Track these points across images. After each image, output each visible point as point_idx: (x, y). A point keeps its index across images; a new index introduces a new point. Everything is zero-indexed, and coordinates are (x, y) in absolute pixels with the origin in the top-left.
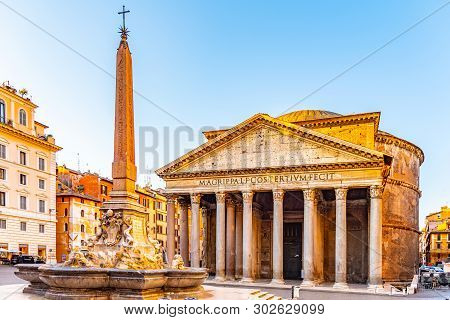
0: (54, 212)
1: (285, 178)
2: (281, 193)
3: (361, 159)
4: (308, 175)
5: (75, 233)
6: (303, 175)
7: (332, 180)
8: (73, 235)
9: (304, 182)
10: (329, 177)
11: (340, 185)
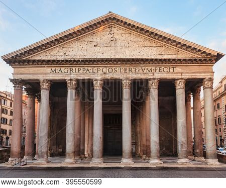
1: (133, 70)
4: (153, 68)
6: (149, 68)
7: (173, 73)
10: (172, 70)
11: (180, 77)
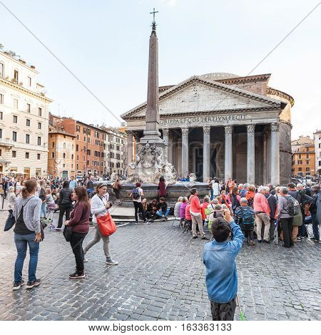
0: (47, 145)
1: (212, 119)
2: (209, 129)
3: (265, 105)
4: (228, 117)
5: (59, 159)
6: (224, 117)
7: (245, 119)
8: (58, 161)
9: (226, 122)
10: (243, 118)
11: (250, 123)
